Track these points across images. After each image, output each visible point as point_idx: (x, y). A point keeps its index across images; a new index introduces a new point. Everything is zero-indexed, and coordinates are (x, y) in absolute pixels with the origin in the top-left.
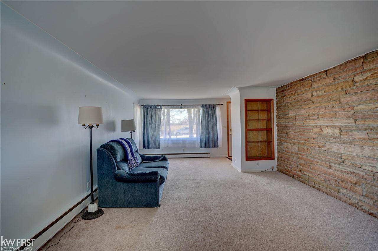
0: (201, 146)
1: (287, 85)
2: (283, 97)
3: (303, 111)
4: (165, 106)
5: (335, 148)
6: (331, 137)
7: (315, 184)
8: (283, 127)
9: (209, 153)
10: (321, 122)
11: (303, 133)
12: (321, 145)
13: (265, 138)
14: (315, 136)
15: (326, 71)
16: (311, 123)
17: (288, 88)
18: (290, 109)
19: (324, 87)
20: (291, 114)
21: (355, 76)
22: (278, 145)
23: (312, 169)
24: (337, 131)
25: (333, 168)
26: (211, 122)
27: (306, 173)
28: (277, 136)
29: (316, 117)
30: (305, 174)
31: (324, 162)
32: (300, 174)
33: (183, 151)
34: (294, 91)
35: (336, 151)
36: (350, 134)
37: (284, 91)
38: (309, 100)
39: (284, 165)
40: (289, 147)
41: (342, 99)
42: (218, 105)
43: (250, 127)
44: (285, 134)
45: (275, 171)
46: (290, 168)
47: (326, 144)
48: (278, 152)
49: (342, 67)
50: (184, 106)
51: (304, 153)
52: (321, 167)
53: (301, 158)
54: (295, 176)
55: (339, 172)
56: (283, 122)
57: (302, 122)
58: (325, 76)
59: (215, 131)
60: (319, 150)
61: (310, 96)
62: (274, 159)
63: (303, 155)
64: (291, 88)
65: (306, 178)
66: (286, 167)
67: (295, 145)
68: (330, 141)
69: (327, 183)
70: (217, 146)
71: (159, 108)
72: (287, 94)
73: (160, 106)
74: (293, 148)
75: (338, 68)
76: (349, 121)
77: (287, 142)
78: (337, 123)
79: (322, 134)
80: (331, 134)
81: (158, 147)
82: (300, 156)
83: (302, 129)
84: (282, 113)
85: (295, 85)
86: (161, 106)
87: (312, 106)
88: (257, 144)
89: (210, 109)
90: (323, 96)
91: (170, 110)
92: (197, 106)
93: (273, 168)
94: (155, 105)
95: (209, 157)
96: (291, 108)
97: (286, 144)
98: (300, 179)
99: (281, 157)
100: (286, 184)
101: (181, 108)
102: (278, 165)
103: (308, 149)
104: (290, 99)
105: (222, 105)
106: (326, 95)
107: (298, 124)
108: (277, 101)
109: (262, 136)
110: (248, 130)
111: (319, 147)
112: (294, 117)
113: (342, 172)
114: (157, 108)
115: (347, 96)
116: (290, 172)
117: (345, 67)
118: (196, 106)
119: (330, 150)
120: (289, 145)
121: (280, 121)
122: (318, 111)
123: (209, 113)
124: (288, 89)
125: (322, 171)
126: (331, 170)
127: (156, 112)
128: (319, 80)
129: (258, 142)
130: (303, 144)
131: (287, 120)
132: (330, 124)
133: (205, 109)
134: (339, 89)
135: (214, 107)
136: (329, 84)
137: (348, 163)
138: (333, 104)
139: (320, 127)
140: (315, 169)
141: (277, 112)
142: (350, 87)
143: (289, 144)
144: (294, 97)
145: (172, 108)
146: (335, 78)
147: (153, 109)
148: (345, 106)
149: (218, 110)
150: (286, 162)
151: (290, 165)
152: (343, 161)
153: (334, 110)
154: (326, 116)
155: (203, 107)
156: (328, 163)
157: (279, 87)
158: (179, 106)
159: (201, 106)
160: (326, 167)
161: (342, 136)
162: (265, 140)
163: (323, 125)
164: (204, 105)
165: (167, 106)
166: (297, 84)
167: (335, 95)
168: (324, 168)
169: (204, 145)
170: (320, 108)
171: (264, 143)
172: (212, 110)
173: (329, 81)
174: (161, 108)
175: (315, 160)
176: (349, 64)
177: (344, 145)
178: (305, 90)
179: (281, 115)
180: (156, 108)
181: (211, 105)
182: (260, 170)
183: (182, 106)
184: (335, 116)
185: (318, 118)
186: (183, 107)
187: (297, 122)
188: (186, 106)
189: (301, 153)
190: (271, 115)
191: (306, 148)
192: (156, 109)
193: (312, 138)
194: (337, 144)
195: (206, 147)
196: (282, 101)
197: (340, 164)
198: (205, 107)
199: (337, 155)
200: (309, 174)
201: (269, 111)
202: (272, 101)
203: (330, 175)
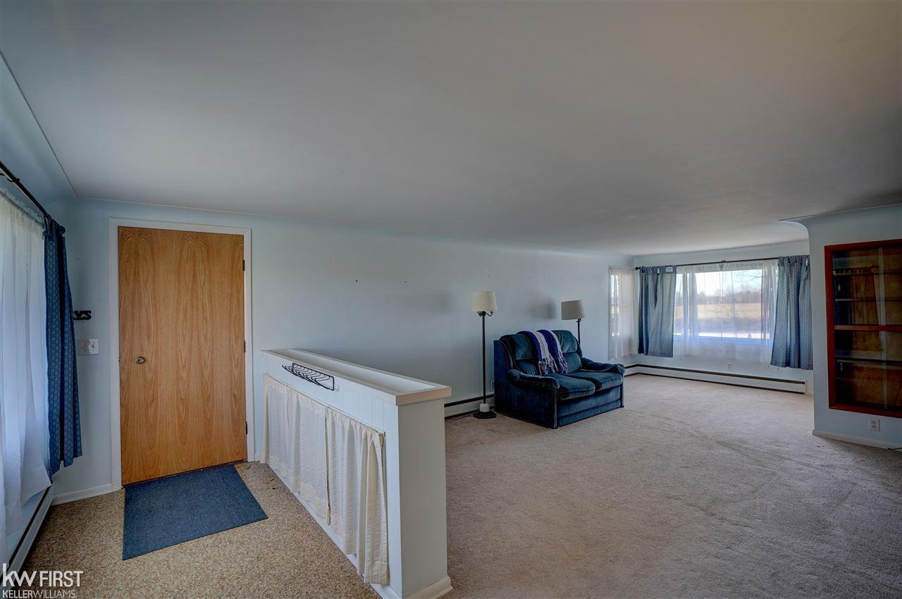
0: (774, 362)
4: (684, 267)
9: (804, 383)
26: (807, 302)
50: (729, 263)
71: (672, 271)
73: (672, 268)
81: (669, 354)
86: (675, 267)
89: (803, 269)
91: (696, 274)
92: (763, 261)
94: (662, 267)
95: (801, 393)
101: (721, 269)
114: (668, 273)
118: (761, 262)
123: (799, 278)
127: (665, 280)
133: (786, 266)
145: (700, 271)
147: (658, 275)
155: (781, 264)
158: (718, 265)
159: (777, 261)
164: (784, 258)
165: (688, 267)
169: (782, 359)
174: (675, 272)
180: (665, 272)
183: (725, 265)
186: (727, 266)
188: (735, 263)
192: (665, 274)
195: (788, 364)
198: (786, 262)
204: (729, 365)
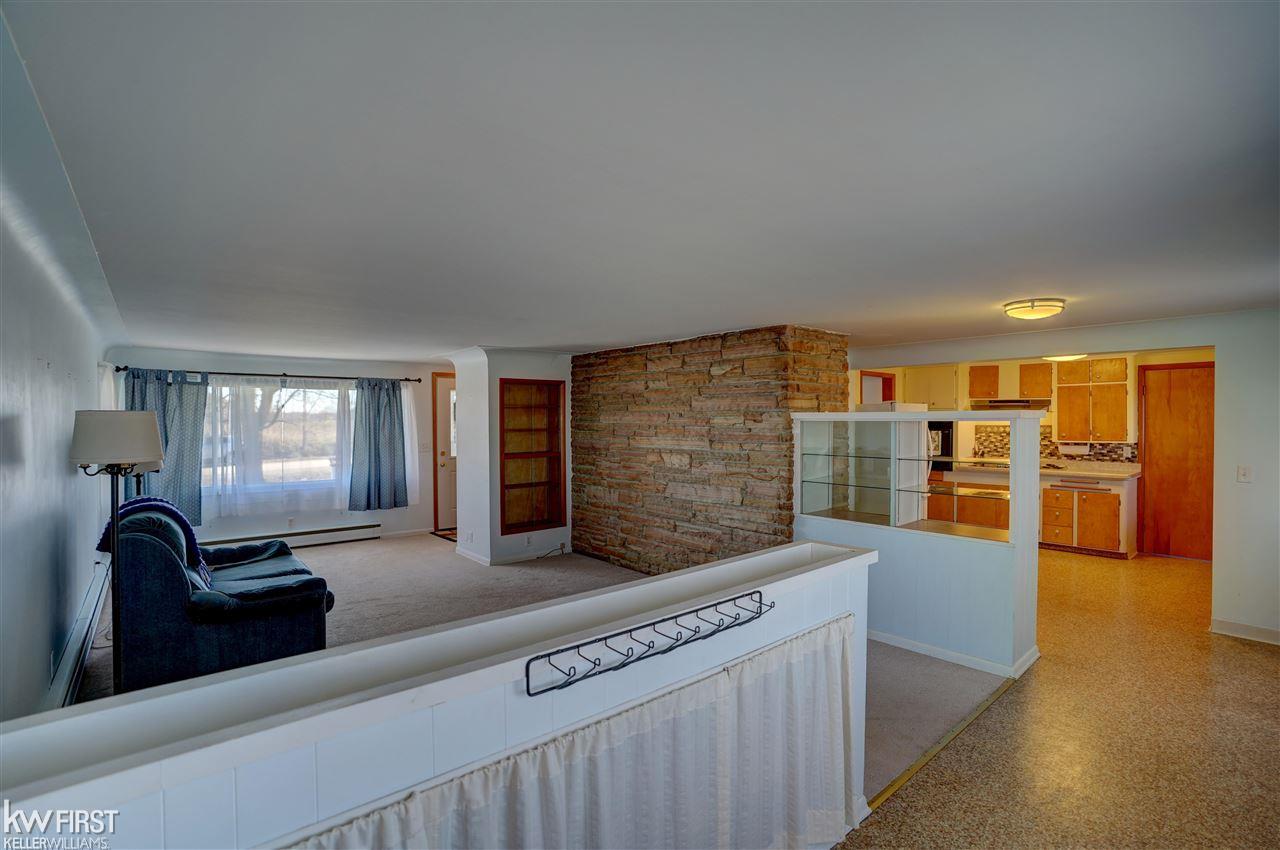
0: (353, 507)
1: (597, 355)
2: (589, 379)
3: (628, 419)
4: (223, 376)
5: (683, 492)
6: (677, 471)
7: (650, 567)
8: (585, 448)
9: (379, 526)
10: (661, 442)
11: (627, 464)
12: (661, 488)
13: (544, 474)
14: (651, 470)
15: (669, 344)
16: (643, 443)
17: (599, 361)
18: (603, 410)
19: (668, 373)
20: (605, 420)
21: (711, 366)
22: (573, 490)
23: (646, 537)
24: (686, 460)
25: (679, 530)
26: (387, 431)
27: (634, 548)
28: (573, 469)
29: (652, 431)
30: (632, 550)
31: (665, 521)
32: (623, 551)
33: (290, 525)
34: (611, 370)
35: (683, 497)
36: (704, 466)
37: (590, 365)
38: (640, 395)
39: (588, 536)
40: (599, 494)
41: (694, 403)
42: (407, 380)
43: (510, 449)
44: (591, 464)
45: (569, 554)
46: (601, 541)
47: (670, 484)
48: (573, 507)
49: (695, 345)
50: (294, 379)
51: (629, 507)
52: (661, 530)
53: (626, 518)
54: (612, 557)
55: (688, 537)
56: (585, 438)
57: (626, 440)
58: (668, 354)
59: (399, 459)
60: (658, 497)
61: (643, 388)
62: (565, 525)
63: (627, 510)
64: (606, 362)
65: (634, 556)
66: (592, 541)
67: (612, 491)
68: (674, 480)
69: (671, 560)
70: (405, 504)
71: (199, 380)
72: (596, 374)
73: (199, 376)
74: (607, 495)
75: (688, 345)
76: (702, 443)
77: (594, 484)
78: (687, 445)
79: (662, 465)
80: (677, 466)
82: (622, 512)
83: (627, 454)
84: (584, 417)
85: (616, 358)
86: (205, 376)
87: (646, 408)
88: (524, 491)
89: (383, 394)
90: (666, 392)
92: (340, 381)
93: (563, 545)
94: (178, 372)
95: (377, 538)
96: (605, 408)
97: (593, 488)
98: (623, 562)
99: (582, 520)
100: (598, 576)
101: (284, 385)
102: (574, 538)
103: (638, 496)
104: (601, 387)
105: (419, 380)
106: (670, 390)
107: (619, 443)
108: (573, 387)
109: (537, 471)
110: (505, 456)
111: (658, 491)
112: (611, 429)
113: (694, 534)
114: (189, 383)
115: (701, 398)
116: (600, 550)
117: (700, 346)
118: (336, 380)
119: (674, 496)
120: (599, 491)
121: (581, 434)
122: (658, 421)
123: (379, 403)
124: (600, 364)
125: (662, 539)
126: (676, 534)
127: (185, 396)
128: (659, 359)
129: (530, 485)
130: (628, 486)
131: (595, 433)
132: (677, 447)
133: (366, 392)
134: (690, 384)
135: (395, 385)
136: (675, 371)
137: (700, 517)
138: (681, 409)
139: (660, 452)
140: (651, 537)
141: (572, 414)
142: (705, 382)
143: (599, 488)
144: (612, 385)
145: (250, 384)
146: (684, 363)
147: (170, 384)
148: (698, 416)
149: (407, 394)
150: (593, 528)
151: (602, 536)
152: (694, 515)
153: (682, 420)
154: (669, 431)
155: (360, 387)
156: (672, 522)
157: (578, 354)
158: (278, 379)
159: (354, 382)
160: (669, 529)
161: (693, 470)
162: (543, 480)
163: (666, 449)
164: (363, 379)
165: (228, 376)
166: (618, 357)
167: (684, 394)
168: (666, 533)
169: (363, 502)
170: (660, 414)
171: (542, 488)
172: (388, 395)
173: (675, 364)
174: (205, 382)
175: (651, 518)
176: (704, 343)
177: (695, 486)
178: (633, 374)
179: (581, 420)
180: (184, 381)
181: (387, 380)
182: (533, 555)
183: (289, 379)
184: (683, 433)
185: (656, 433)
186: (291, 381)
187: (617, 440)
188: (303, 379)
189: (623, 505)
190: (559, 421)
191: (633, 494)
192: (186, 387)
193: (645, 474)
194: (686, 485)
195: (368, 507)
196: (586, 388)
197: (690, 521)
198: (366, 384)
199: (685, 505)
200: (639, 549)
201: (553, 409)
202: (562, 386)
203: (675, 543)
204: (291, 521)
